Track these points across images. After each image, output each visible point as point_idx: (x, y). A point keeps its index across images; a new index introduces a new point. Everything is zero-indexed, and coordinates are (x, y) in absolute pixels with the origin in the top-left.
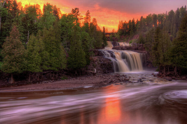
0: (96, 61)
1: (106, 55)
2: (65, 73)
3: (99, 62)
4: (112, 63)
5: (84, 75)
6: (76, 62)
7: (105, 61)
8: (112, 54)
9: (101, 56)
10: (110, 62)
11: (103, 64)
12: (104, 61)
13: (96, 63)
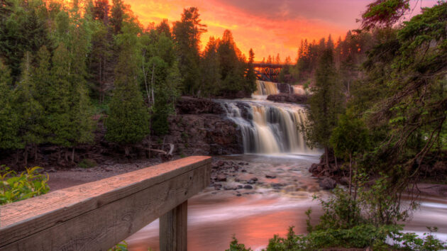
0: (193, 126)
1: (230, 112)
2: (102, 150)
3: (203, 129)
4: (240, 131)
5: (152, 157)
6: (121, 126)
7: (221, 127)
8: (246, 110)
9: (217, 113)
10: (233, 129)
11: (214, 134)
12: (216, 127)
13: (193, 130)
